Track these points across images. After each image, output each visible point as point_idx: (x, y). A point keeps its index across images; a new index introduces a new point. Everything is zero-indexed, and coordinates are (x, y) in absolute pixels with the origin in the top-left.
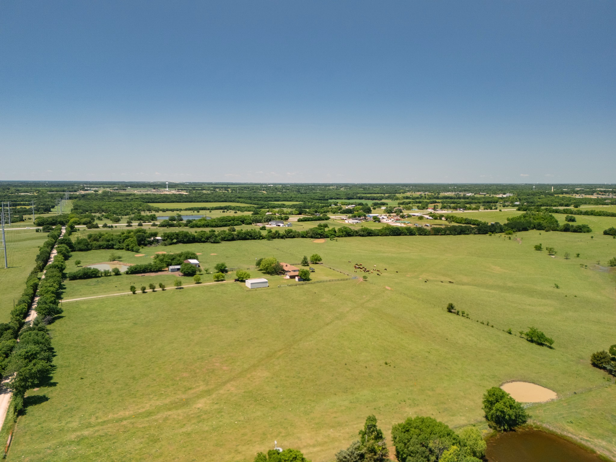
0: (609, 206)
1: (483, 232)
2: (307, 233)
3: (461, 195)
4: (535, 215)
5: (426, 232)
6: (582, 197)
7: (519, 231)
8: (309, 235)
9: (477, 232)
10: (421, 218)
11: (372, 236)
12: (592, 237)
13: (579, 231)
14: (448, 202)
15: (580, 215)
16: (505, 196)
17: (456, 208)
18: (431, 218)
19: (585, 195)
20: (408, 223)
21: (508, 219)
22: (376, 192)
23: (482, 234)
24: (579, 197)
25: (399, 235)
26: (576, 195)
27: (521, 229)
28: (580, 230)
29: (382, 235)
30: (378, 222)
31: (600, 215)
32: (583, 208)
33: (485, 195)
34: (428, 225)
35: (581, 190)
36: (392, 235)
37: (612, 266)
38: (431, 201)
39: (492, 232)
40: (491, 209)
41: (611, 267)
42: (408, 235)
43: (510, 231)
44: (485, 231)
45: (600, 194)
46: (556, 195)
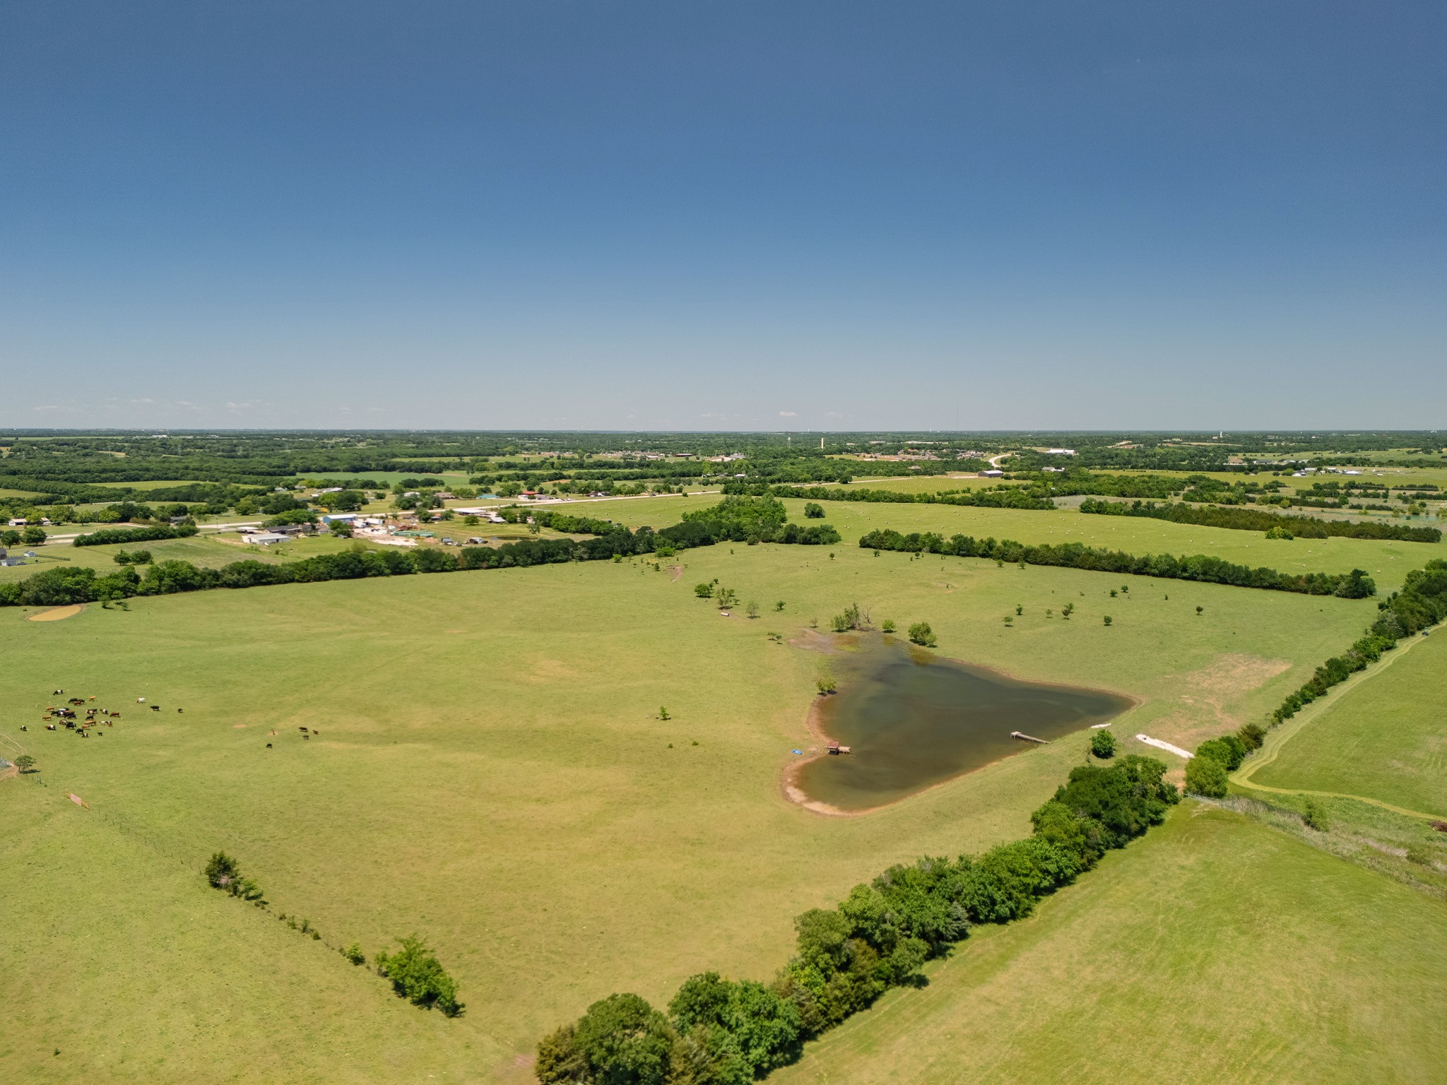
0: (911, 478)
1: (601, 555)
2: (22, 588)
3: (636, 457)
4: (744, 505)
5: (445, 563)
6: (874, 460)
7: (694, 545)
8: (26, 594)
9: (585, 556)
10: (473, 521)
11: (269, 583)
12: (832, 556)
13: (813, 540)
14: (593, 477)
15: (842, 500)
16: (727, 459)
17: (588, 492)
18: (500, 519)
19: (883, 454)
20: (429, 537)
21: (685, 517)
22: (444, 453)
23: (600, 558)
24: (870, 460)
25: (362, 574)
26: (866, 455)
27: (697, 541)
28: (816, 539)
29: (303, 578)
30: (343, 536)
31: (877, 500)
32: (858, 484)
33: (687, 457)
34: (477, 539)
35: (877, 444)
36: (337, 578)
37: (839, 631)
38: (550, 475)
39: (624, 554)
40: (670, 491)
41: (838, 634)
42: (387, 575)
43: (667, 549)
44: (606, 550)
45: (909, 453)
46: (827, 456)
